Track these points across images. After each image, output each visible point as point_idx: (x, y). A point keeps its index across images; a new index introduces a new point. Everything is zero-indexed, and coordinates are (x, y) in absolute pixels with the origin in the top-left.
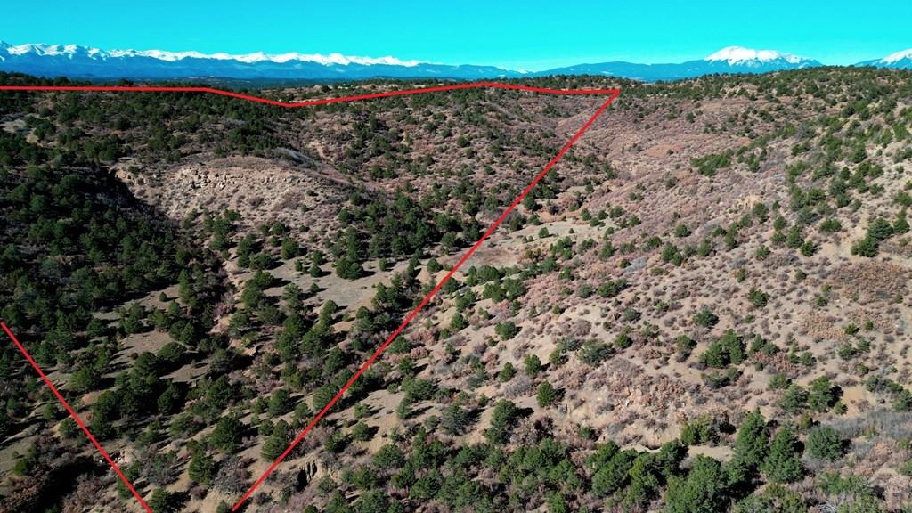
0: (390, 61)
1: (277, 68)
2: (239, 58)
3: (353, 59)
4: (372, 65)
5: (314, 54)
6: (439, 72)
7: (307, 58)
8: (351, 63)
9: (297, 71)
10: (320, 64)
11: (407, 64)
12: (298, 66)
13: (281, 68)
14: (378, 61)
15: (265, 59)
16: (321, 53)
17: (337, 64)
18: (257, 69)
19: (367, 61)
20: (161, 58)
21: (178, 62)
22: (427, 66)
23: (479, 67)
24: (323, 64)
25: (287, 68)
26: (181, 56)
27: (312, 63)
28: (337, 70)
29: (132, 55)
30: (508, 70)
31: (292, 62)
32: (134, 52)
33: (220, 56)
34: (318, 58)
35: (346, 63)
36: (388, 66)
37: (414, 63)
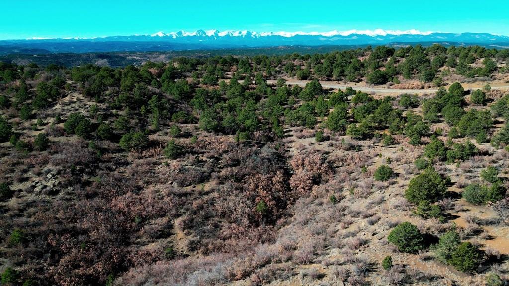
0: (414, 32)
1: (342, 39)
2: (323, 34)
3: (389, 32)
4: (401, 35)
5: (366, 30)
6: (446, 38)
7: (361, 32)
8: (388, 35)
9: (354, 40)
10: (369, 36)
11: (424, 34)
12: (355, 38)
13: (345, 39)
14: (405, 33)
15: (337, 34)
16: (370, 30)
17: (378, 36)
18: (331, 40)
19: (398, 33)
20: (284, 36)
21: (292, 37)
22: (437, 34)
23: (477, 34)
24: (371, 35)
25: (348, 39)
26: (294, 34)
27: (364, 35)
28: (379, 39)
29: (271, 35)
30: (499, 35)
31: (353, 35)
32: (272, 33)
33: (313, 33)
34: (368, 33)
35: (384, 34)
36: (411, 35)
37: (429, 33)
